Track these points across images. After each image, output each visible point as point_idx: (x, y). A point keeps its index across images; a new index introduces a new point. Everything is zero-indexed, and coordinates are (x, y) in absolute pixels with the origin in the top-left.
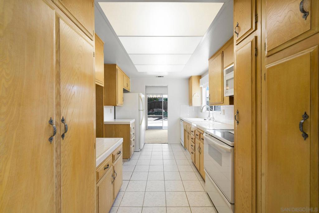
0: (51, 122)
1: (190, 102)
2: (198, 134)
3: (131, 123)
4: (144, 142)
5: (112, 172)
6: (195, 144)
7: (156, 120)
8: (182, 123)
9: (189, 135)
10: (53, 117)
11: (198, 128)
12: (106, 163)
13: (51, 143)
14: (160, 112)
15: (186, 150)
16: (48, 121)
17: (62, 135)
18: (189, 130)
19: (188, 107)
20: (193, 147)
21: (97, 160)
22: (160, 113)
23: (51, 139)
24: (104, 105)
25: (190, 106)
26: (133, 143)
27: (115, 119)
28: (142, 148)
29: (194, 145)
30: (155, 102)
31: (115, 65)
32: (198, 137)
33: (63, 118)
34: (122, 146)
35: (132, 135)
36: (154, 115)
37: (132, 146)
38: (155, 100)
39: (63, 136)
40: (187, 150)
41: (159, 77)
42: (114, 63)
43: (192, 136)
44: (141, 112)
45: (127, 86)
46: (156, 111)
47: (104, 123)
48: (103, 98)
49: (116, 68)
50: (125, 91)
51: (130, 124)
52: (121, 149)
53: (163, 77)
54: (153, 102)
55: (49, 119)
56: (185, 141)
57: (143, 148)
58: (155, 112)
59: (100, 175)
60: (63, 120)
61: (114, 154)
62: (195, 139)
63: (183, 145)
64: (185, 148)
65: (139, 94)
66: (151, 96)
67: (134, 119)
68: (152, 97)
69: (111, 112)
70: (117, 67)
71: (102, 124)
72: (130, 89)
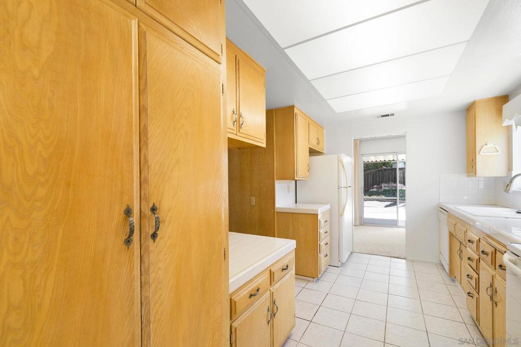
0: (128, 212)
1: (470, 166)
2: (489, 250)
3: (319, 212)
4: (351, 250)
5: (268, 304)
6: (479, 275)
7: (387, 206)
8: (443, 217)
9: (463, 247)
10: (133, 204)
11: (488, 236)
12: (253, 286)
13: (128, 248)
14: (393, 190)
15: (454, 281)
16: (123, 211)
17: (152, 235)
18: (461, 237)
19: (465, 179)
20: (473, 282)
21: (230, 281)
22: (393, 192)
23: (128, 241)
24: (277, 180)
25: (468, 176)
26: (324, 250)
27: (296, 203)
28: (344, 261)
29: (476, 276)
30: (385, 170)
31: (293, 107)
32: (489, 258)
33: (154, 205)
34: (293, 255)
35: (323, 235)
36: (384, 197)
37: (322, 255)
38: (384, 165)
39: (154, 236)
40: (458, 284)
41: (382, 116)
42: (291, 104)
43: (470, 251)
44: (343, 191)
45: (318, 143)
46: (387, 188)
47: (276, 210)
48: (274, 167)
49: (294, 111)
50: (313, 152)
51: (318, 214)
52: (289, 261)
53: (393, 115)
54: (379, 171)
55: (124, 208)
56: (450, 261)
57: (346, 261)
58: (385, 190)
59: (239, 307)
60: (154, 209)
61: (273, 270)
62: (478, 261)
63: (447, 268)
64: (451, 275)
65: (338, 157)
66: (372, 159)
67: (329, 205)
68: (374, 160)
69: (289, 192)
70: (296, 111)
71: (273, 211)
72: (324, 147)
